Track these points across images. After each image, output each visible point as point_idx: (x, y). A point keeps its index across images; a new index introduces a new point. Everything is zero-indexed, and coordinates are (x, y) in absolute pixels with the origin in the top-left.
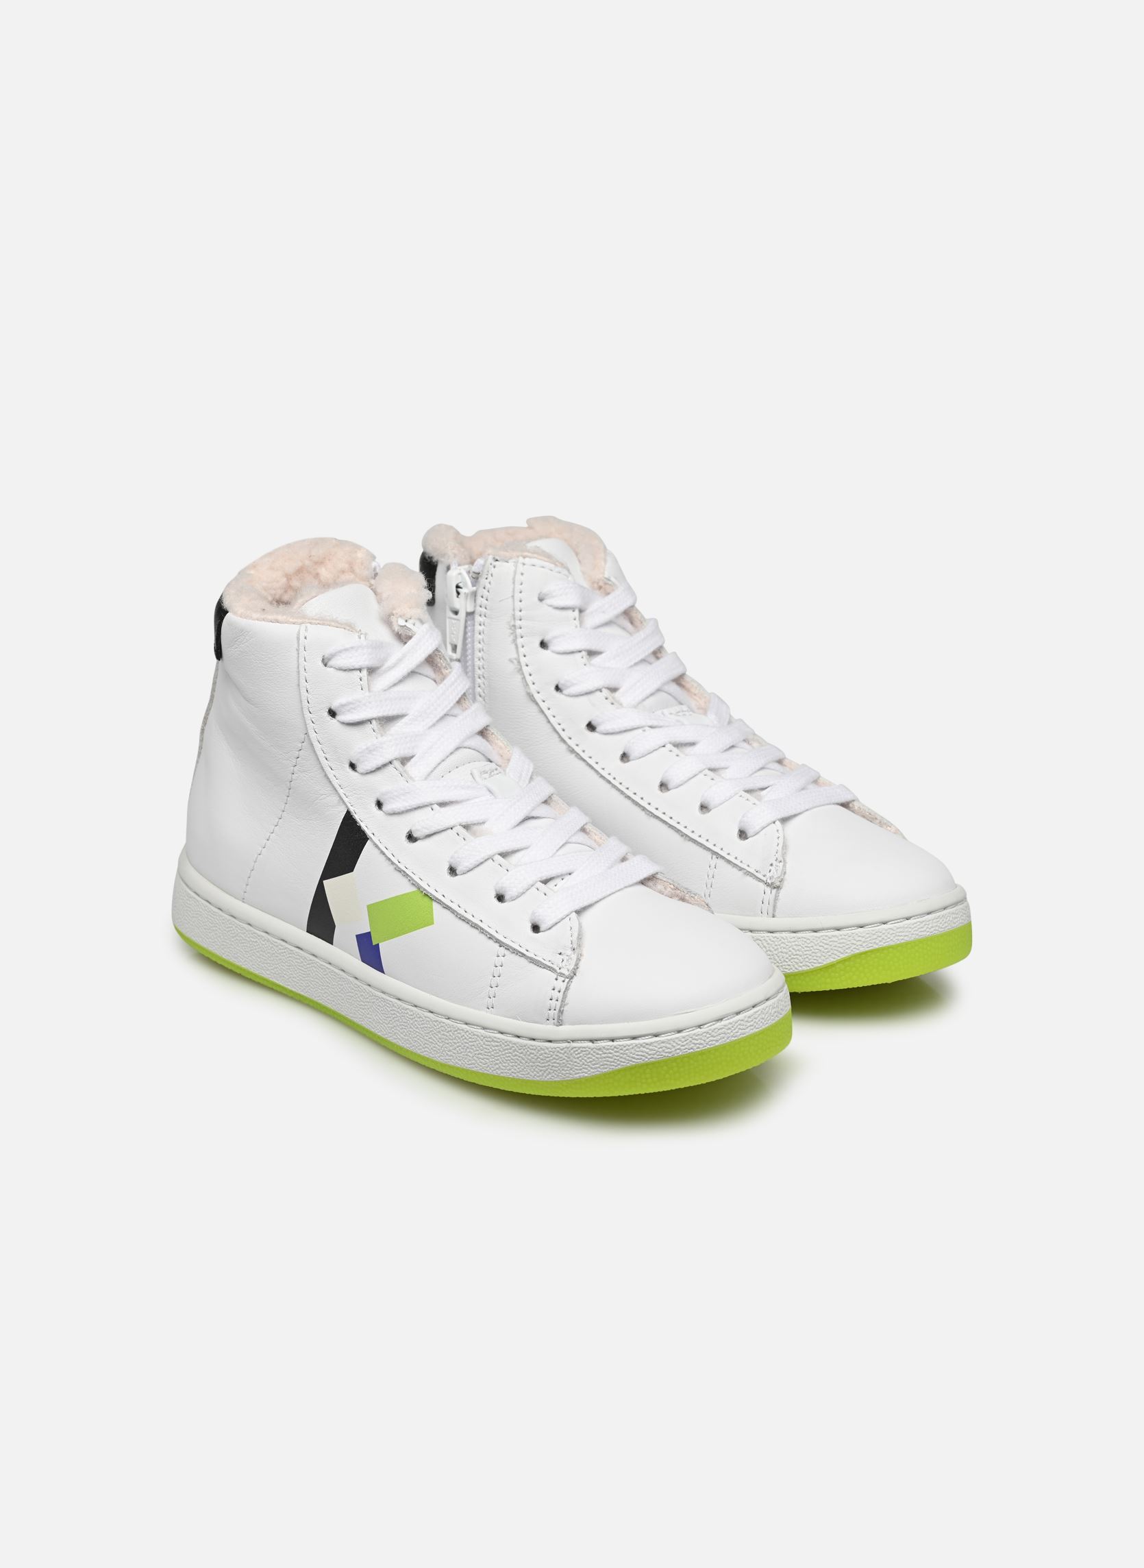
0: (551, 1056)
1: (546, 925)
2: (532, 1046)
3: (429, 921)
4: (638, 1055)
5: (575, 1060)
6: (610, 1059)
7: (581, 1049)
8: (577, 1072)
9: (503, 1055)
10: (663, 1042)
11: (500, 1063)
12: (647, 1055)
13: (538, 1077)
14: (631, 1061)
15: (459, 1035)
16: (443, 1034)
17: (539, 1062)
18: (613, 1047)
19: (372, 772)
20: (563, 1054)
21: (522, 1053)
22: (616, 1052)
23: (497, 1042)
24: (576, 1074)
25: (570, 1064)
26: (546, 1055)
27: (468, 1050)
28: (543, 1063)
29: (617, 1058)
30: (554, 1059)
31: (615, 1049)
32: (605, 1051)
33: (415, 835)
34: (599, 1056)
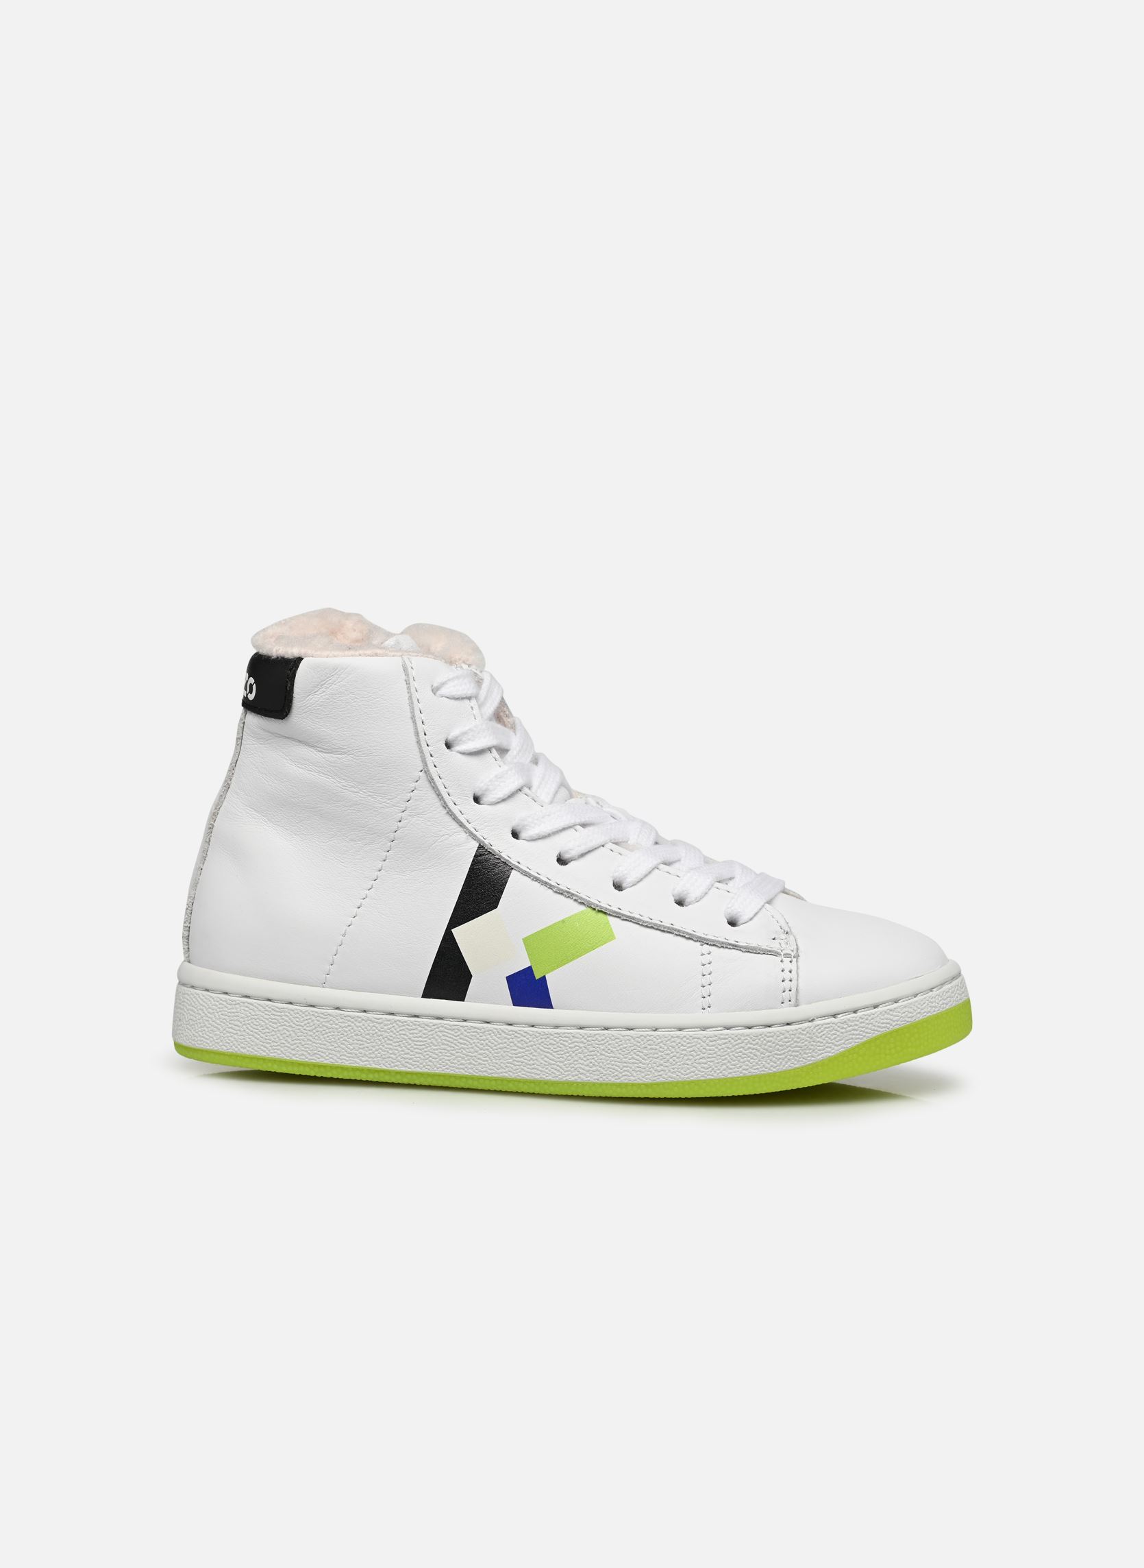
0: (793, 1039)
1: (747, 917)
2: (770, 1033)
3: (611, 937)
4: (883, 1023)
5: (818, 1040)
6: (855, 1032)
7: (825, 1026)
8: (820, 1052)
9: (732, 1052)
10: (905, 1007)
11: (729, 1062)
12: (891, 1022)
13: (774, 1068)
14: (876, 1031)
15: (674, 1044)
16: (651, 1049)
17: (778, 1050)
18: (858, 1019)
19: (504, 800)
20: (805, 1035)
21: (757, 1044)
22: (861, 1023)
23: (725, 1039)
24: (818, 1055)
25: (812, 1045)
26: (786, 1040)
27: (686, 1058)
28: (782, 1050)
29: (863, 1030)
30: (795, 1042)
31: (861, 1020)
32: (850, 1023)
33: (566, 856)
34: (843, 1030)
